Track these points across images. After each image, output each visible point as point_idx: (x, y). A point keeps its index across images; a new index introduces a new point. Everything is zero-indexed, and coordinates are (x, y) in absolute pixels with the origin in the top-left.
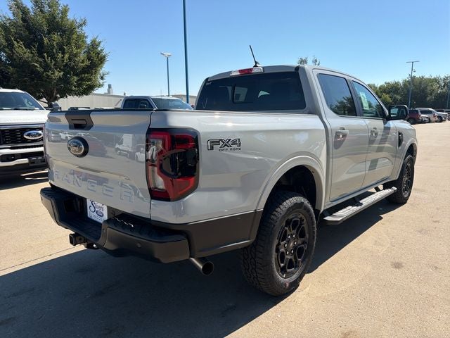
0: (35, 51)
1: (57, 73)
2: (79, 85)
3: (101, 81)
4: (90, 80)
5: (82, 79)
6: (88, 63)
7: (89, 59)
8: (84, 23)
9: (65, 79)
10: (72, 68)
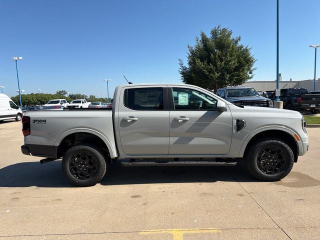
0: (206, 63)
1: (216, 74)
2: (231, 80)
3: (250, 75)
4: (239, 75)
5: (233, 76)
6: (237, 65)
7: (239, 62)
8: (239, 39)
9: (222, 77)
10: (227, 70)
